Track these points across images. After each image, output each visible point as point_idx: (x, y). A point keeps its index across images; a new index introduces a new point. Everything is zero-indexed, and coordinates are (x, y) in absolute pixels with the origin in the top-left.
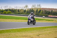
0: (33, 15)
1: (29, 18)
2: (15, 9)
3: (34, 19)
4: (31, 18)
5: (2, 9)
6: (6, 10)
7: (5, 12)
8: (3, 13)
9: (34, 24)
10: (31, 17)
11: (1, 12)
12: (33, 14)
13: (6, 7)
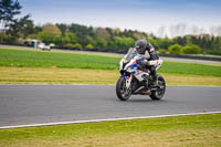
0: (147, 55)
1: (124, 65)
2: (216, 36)
3: (153, 73)
4: (132, 67)
5: (163, 37)
6: (181, 41)
7: (174, 49)
8: (168, 53)
9: (154, 98)
10: (132, 62)
11: (161, 47)
12: (148, 49)
13: (178, 27)
